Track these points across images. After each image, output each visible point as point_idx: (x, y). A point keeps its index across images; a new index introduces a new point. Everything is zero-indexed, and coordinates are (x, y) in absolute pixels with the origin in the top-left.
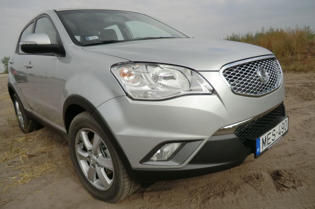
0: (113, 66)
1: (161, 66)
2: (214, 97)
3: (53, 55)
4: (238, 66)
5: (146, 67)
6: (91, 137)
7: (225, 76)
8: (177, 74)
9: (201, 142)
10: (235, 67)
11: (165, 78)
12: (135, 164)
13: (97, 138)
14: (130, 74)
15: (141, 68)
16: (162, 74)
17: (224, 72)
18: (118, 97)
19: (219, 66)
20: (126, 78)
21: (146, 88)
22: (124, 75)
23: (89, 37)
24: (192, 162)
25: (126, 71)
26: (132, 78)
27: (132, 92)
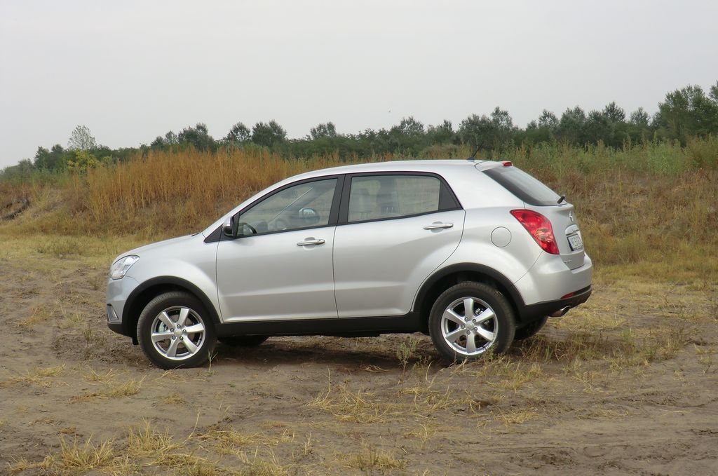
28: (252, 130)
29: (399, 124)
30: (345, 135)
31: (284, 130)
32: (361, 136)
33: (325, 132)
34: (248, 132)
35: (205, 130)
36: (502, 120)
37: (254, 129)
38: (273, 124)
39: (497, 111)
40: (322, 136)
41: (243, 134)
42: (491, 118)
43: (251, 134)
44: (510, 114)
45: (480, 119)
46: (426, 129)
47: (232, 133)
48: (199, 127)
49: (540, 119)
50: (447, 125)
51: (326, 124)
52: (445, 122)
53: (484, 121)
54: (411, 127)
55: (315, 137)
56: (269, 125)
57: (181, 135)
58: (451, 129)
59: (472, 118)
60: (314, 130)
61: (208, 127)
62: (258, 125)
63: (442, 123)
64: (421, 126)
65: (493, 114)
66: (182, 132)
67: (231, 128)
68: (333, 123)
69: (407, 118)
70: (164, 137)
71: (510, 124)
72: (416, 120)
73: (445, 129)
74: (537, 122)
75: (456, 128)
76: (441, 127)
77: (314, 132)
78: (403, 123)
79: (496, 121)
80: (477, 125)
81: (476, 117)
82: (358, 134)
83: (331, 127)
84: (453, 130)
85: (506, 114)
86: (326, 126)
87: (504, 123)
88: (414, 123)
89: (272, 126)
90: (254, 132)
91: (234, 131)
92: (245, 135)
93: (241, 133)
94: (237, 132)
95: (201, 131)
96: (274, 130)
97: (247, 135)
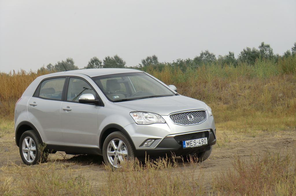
0: (131, 112)
1: (149, 113)
2: (166, 124)
3: (94, 105)
4: (178, 114)
5: (143, 113)
6: (117, 143)
7: (170, 117)
8: (155, 117)
9: (160, 139)
10: (176, 114)
11: (150, 118)
12: (137, 147)
13: (121, 142)
14: (136, 116)
15: (141, 114)
16: (149, 116)
17: (170, 116)
18: (132, 124)
19: (168, 113)
20: (135, 117)
21: (142, 120)
22: (134, 116)
23: (114, 97)
24: (157, 147)
25: (135, 114)
26: (137, 117)
27: (138, 122)
28: (103, 62)
29: (199, 55)
30: (164, 63)
31: (124, 61)
32: (174, 63)
33: (151, 62)
34: (101, 63)
35: (72, 63)
36: (266, 51)
37: (104, 61)
38: (116, 57)
39: (263, 45)
40: (149, 64)
42: (259, 50)
44: (271, 47)
45: (251, 50)
46: (217, 58)
47: (90, 63)
48: (68, 61)
49: (293, 49)
50: (231, 55)
51: (152, 56)
52: (230, 53)
53: (254, 52)
54: (207, 57)
55: (145, 65)
56: (114, 58)
57: (56, 66)
58: (234, 58)
59: (246, 50)
61: (74, 61)
62: (106, 59)
63: (228, 54)
64: (214, 56)
65: (260, 47)
66: (57, 64)
67: (90, 61)
68: (157, 56)
69: (204, 51)
70: (46, 67)
71: (271, 53)
72: (210, 52)
73: (230, 58)
74: (291, 52)
75: (236, 57)
76: (227, 56)
77: (144, 62)
78: (202, 54)
79: (262, 52)
80: (249, 54)
81: (248, 49)
82: (172, 62)
83: (155, 58)
84: (235, 58)
85: (268, 46)
86: (152, 58)
87: (267, 53)
88: (209, 55)
89: (116, 59)
90: (104, 63)
91: (91, 63)
92: (98, 65)
93: (95, 64)
94: (93, 64)
95: (70, 63)
96: (117, 61)
97: (100, 65)
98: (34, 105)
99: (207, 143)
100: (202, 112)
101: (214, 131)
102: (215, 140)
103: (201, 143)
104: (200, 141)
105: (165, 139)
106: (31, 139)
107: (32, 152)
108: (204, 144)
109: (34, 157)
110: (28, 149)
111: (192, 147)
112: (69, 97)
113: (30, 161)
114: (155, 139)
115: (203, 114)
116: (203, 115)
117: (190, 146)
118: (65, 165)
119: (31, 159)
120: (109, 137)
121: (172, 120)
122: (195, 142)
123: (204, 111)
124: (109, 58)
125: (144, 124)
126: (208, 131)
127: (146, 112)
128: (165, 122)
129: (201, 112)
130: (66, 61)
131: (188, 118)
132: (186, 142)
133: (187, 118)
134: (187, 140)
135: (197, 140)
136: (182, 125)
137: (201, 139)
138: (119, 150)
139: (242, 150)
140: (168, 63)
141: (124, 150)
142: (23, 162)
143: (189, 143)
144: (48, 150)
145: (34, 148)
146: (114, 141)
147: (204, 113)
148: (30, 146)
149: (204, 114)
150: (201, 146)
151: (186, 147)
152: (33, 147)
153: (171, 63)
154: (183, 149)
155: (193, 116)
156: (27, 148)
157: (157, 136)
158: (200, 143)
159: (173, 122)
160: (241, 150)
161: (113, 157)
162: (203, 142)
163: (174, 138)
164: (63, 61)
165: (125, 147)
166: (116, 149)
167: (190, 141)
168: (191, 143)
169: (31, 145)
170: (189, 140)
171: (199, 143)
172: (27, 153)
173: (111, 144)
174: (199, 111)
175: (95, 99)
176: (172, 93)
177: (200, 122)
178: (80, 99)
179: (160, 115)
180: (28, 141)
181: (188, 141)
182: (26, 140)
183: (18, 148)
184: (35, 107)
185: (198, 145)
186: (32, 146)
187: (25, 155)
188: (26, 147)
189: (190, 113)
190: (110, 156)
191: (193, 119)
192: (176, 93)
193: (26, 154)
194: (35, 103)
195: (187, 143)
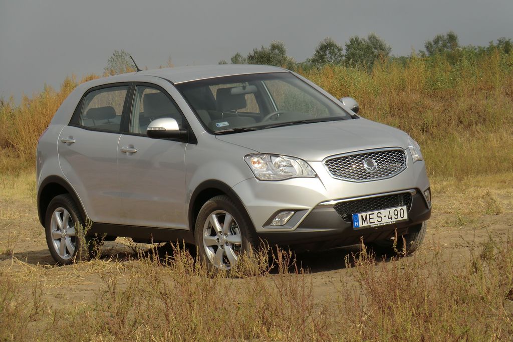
0: (246, 156)
1: (283, 157)
2: (317, 179)
4: (342, 157)
5: (270, 157)
6: (221, 220)
7: (327, 165)
9: (305, 211)
10: (338, 159)
12: (259, 228)
13: (228, 218)
14: (259, 163)
15: (267, 158)
16: (283, 163)
17: (327, 162)
18: (249, 179)
19: (322, 157)
20: (256, 165)
21: (269, 172)
22: (254, 163)
23: (219, 124)
24: (299, 227)
25: (256, 159)
26: (259, 165)
27: (260, 175)
28: (344, 47)
30: (471, 48)
31: (387, 46)
32: (491, 47)
33: (445, 46)
34: (340, 50)
35: (282, 51)
37: (348, 46)
38: (372, 38)
40: (440, 51)
41: (333, 53)
43: (344, 52)
47: (317, 52)
48: (274, 47)
51: (445, 34)
55: (431, 52)
56: (366, 39)
60: (430, 44)
61: (286, 48)
62: (352, 41)
66: (253, 54)
67: (317, 46)
68: (456, 33)
77: (429, 46)
82: (488, 45)
83: (452, 38)
86: (446, 37)
89: (371, 41)
90: (347, 50)
91: (321, 49)
92: (336, 54)
93: (330, 53)
94: (325, 51)
95: (277, 51)
96: (374, 45)
97: (338, 54)
98: (71, 144)
99: (406, 217)
100: (397, 154)
101: (423, 193)
102: (427, 211)
103: (393, 216)
104: (392, 214)
105: (315, 211)
106: (66, 212)
107: (70, 239)
108: (400, 219)
109: (72, 248)
110: (60, 233)
111: (372, 225)
112: (135, 127)
113: (65, 257)
114: (296, 210)
115: (398, 157)
116: (399, 159)
117: (369, 224)
118: (124, 265)
119: (67, 252)
120: (206, 206)
121: (330, 170)
122: (379, 215)
123: (401, 152)
124: (357, 39)
125: (272, 179)
126: (409, 193)
127: (277, 156)
128: (316, 176)
129: (394, 153)
130: (270, 48)
131: (366, 166)
132: (360, 215)
133: (363, 167)
134: (363, 211)
135: (385, 212)
136: (353, 180)
137: (392, 210)
138: (226, 234)
139: (501, 230)
140: (479, 47)
141: (235, 233)
142: (52, 259)
143: (366, 218)
144: (96, 234)
145: (72, 231)
146: (217, 214)
147: (401, 155)
148: (64, 227)
149: (402, 158)
150: (393, 224)
151: (361, 225)
152: (70, 227)
153: (484, 48)
154: (354, 229)
155: (376, 162)
156: (60, 231)
157: (300, 205)
158: (391, 218)
159: (332, 175)
160: (499, 230)
161: (215, 248)
162: (397, 215)
163: (335, 208)
164: (263, 48)
165: (237, 227)
166: (220, 232)
167: (368, 213)
168: (370, 219)
169: (67, 224)
170: (366, 211)
171: (389, 218)
172: (60, 240)
173: (210, 222)
174: (390, 152)
175: (180, 130)
176: (343, 114)
177: (390, 173)
178: (148, 129)
179: (306, 162)
180: (62, 216)
181: (364, 214)
182: (57, 214)
183: (43, 230)
184: (72, 147)
185: (386, 221)
186: (68, 227)
187: (56, 245)
188: (58, 229)
189: (370, 155)
190: (208, 247)
191: (375, 168)
192: (353, 113)
193: (58, 242)
194: (71, 137)
195: (362, 218)
